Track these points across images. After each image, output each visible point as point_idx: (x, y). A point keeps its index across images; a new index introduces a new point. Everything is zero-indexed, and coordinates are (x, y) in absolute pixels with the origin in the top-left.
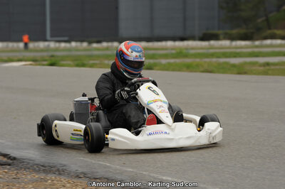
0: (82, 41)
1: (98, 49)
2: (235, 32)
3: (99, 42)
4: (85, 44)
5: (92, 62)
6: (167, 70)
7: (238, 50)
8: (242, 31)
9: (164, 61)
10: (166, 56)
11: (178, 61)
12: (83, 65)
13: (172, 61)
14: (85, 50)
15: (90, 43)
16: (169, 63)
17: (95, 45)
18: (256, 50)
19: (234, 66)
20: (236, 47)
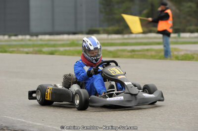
0: (4, 35)
1: (15, 41)
2: (110, 28)
3: (16, 35)
4: (6, 37)
5: (11, 49)
6: (64, 55)
7: (113, 42)
8: (115, 28)
9: (62, 49)
10: (63, 45)
11: (72, 49)
12: (5, 52)
13: (67, 48)
14: (6, 41)
15: (10, 36)
16: (65, 50)
17: (13, 38)
18: (125, 41)
19: (110, 52)
20: (112, 39)
